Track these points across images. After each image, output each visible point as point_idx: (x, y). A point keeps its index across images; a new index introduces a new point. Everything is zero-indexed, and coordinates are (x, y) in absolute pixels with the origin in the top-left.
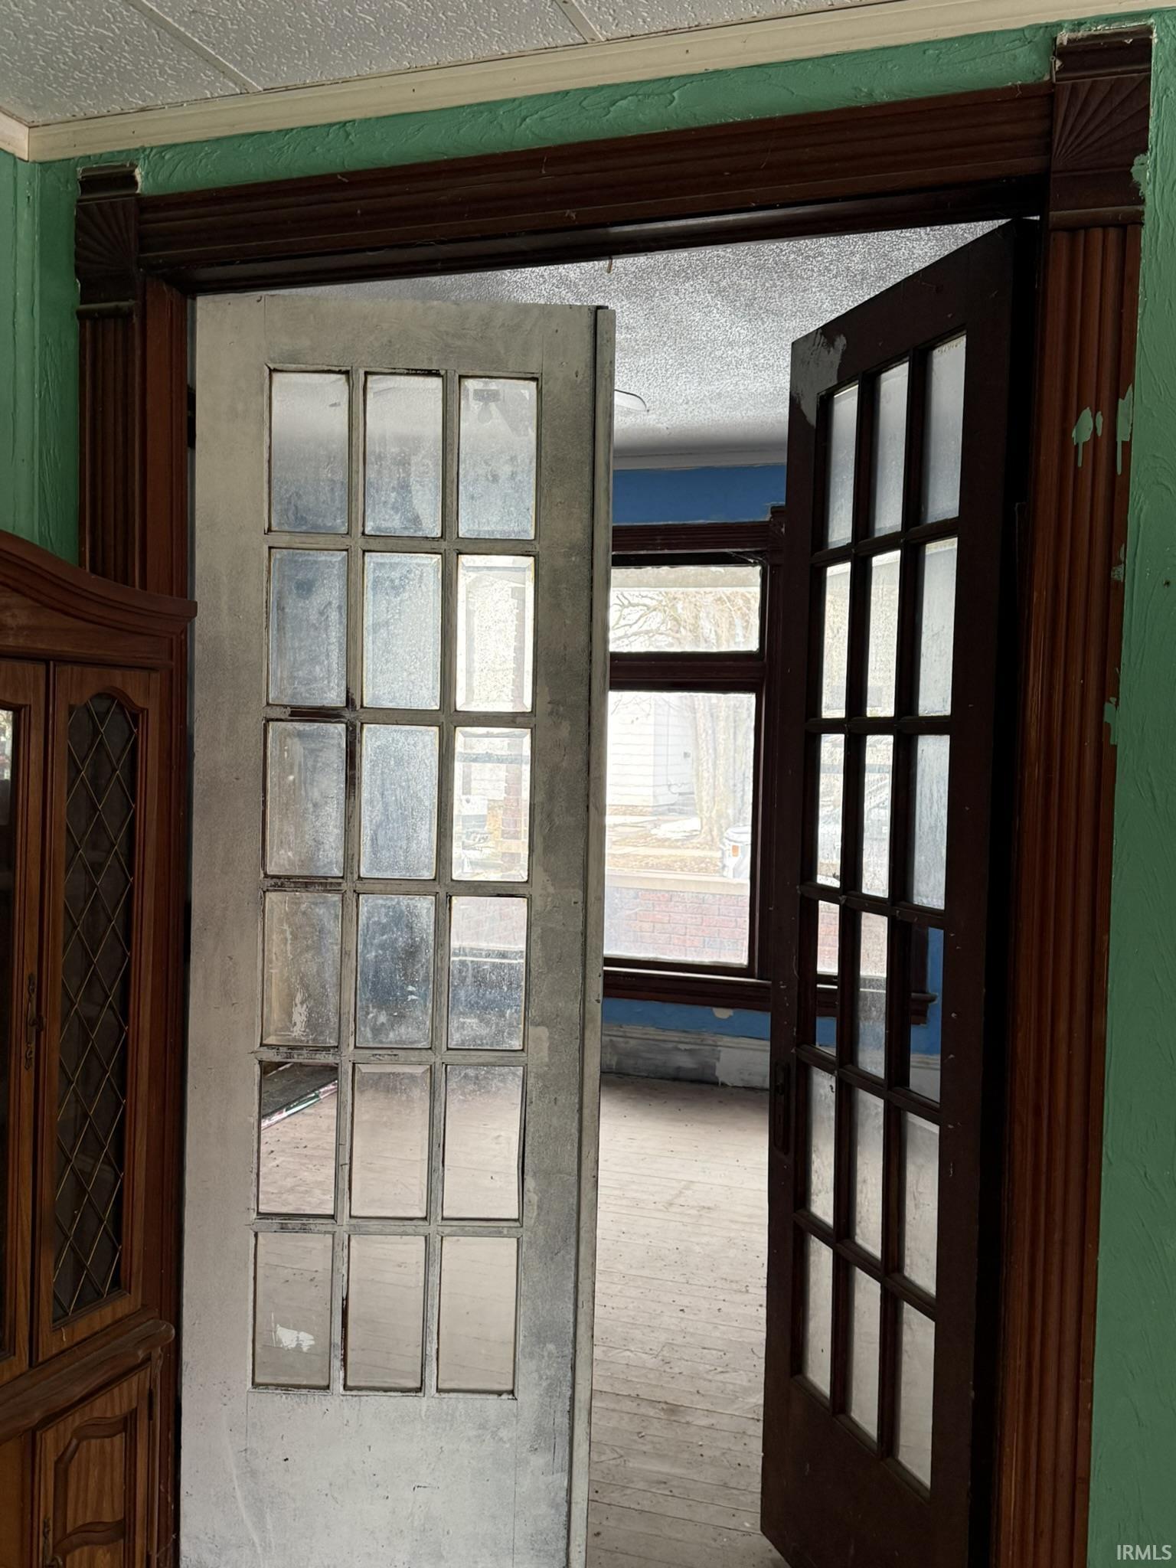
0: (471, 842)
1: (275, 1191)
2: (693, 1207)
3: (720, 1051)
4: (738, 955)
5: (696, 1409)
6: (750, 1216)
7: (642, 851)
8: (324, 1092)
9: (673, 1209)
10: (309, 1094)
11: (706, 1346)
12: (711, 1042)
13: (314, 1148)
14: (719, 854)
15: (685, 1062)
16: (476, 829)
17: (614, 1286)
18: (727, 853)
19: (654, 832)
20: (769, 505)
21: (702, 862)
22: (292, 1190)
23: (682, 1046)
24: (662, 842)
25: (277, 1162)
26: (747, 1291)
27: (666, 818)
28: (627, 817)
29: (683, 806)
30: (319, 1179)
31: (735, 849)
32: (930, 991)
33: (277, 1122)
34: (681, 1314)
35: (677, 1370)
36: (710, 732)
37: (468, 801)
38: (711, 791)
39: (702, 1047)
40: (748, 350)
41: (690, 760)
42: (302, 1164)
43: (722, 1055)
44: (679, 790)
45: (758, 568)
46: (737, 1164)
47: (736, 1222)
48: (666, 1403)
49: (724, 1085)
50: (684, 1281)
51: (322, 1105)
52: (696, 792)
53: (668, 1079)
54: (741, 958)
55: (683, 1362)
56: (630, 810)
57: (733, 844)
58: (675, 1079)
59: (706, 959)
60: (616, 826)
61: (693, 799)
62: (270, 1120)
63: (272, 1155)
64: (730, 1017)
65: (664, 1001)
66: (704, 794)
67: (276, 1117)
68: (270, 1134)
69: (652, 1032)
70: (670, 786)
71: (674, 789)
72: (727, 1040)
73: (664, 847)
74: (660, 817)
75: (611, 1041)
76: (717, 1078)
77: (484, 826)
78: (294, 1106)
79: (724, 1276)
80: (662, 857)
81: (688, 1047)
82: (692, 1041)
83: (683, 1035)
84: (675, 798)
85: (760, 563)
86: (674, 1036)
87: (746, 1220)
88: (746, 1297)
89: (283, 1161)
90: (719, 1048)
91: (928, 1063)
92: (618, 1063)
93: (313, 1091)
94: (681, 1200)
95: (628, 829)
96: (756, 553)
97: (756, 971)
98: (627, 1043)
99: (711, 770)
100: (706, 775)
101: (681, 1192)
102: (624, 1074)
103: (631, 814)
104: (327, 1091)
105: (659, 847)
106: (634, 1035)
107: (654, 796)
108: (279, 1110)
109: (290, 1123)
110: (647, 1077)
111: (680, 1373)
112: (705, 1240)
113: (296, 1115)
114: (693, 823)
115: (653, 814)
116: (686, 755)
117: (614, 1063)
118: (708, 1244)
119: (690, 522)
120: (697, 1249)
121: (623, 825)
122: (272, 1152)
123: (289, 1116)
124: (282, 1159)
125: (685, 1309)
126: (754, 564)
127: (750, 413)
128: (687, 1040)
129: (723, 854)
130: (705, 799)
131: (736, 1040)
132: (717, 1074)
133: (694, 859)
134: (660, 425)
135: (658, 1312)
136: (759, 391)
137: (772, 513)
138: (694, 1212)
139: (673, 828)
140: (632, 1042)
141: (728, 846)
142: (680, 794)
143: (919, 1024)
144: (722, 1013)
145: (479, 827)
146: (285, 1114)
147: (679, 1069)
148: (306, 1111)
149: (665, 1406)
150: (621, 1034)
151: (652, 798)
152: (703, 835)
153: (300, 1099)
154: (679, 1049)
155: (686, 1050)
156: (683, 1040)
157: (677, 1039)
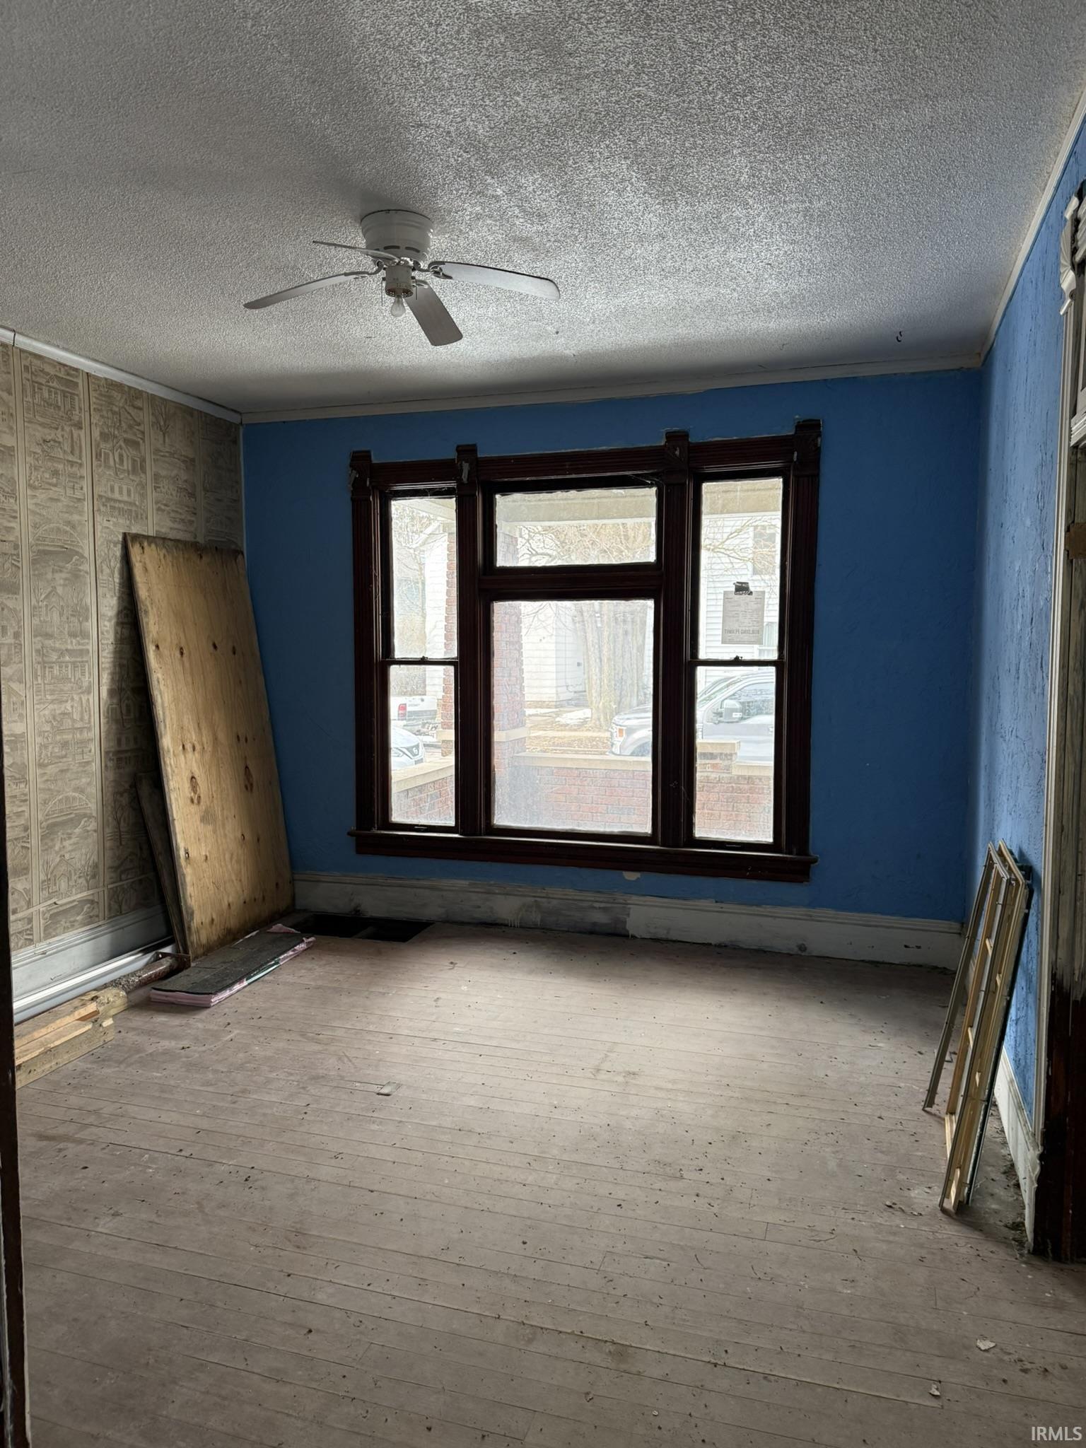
0: (425, 730)
1: (225, 1070)
2: (619, 1073)
3: (630, 908)
4: (644, 826)
5: (647, 1350)
6: (674, 1082)
7: (550, 734)
8: (284, 959)
9: (602, 1076)
10: (268, 962)
11: (648, 1254)
12: (621, 901)
13: (268, 1019)
14: (608, 734)
15: (600, 918)
16: (429, 721)
17: (549, 1175)
18: (615, 734)
19: (557, 719)
20: (664, 431)
21: (593, 741)
22: (241, 1067)
23: (597, 905)
24: (564, 727)
25: (231, 1036)
26: (682, 1176)
27: (565, 709)
28: (539, 709)
29: (579, 701)
30: (269, 1053)
31: (621, 731)
32: (812, 854)
33: (238, 991)
34: (619, 1211)
35: (620, 1292)
36: (597, 646)
37: (422, 700)
38: (598, 689)
39: (616, 905)
40: (657, 247)
41: (582, 667)
42: (255, 1037)
43: (631, 911)
44: (574, 690)
45: (654, 489)
46: (655, 1020)
47: (661, 1089)
48: (613, 1343)
49: (633, 937)
50: (618, 1166)
51: (281, 972)
52: (587, 690)
53: (585, 933)
54: (647, 829)
55: (627, 1278)
56: (539, 704)
57: (618, 727)
58: (591, 933)
59: (616, 829)
60: (530, 715)
61: (586, 696)
62: (231, 990)
63: (228, 1028)
64: (638, 878)
65: (580, 866)
66: (593, 691)
67: (237, 987)
68: (229, 1004)
69: (572, 894)
70: (567, 686)
71: (571, 689)
72: (635, 899)
73: (565, 730)
74: (562, 709)
75: (536, 901)
76: (628, 931)
77: (434, 719)
78: (255, 975)
79: (657, 1158)
80: (565, 737)
81: (602, 905)
82: (605, 900)
83: (599, 895)
84: (572, 695)
85: (657, 485)
86: (589, 896)
87: (670, 1086)
88: (681, 1184)
89: (238, 1034)
90: (629, 906)
91: (811, 916)
92: (541, 921)
93: (273, 959)
94: (606, 1066)
95: (540, 718)
96: (652, 474)
97: (660, 840)
98: (549, 903)
99: (599, 674)
100: (595, 677)
101: (606, 1056)
102: (547, 929)
103: (541, 707)
104: (287, 957)
105: (562, 730)
106: (555, 896)
107: (557, 694)
108: (240, 980)
109: (250, 991)
110: (568, 931)
111: (625, 1296)
112: (634, 1112)
113: (256, 983)
114: (585, 713)
115: (556, 707)
116: (579, 664)
117: (538, 920)
118: (637, 1118)
119: (595, 449)
120: (628, 1124)
121: (536, 715)
122: (229, 1024)
123: (249, 984)
124: (236, 1032)
125: (623, 1204)
126: (650, 486)
127: (652, 335)
128: (601, 900)
129: (612, 735)
130: (594, 695)
131: (642, 898)
132: (627, 927)
133: (587, 738)
134: (567, 352)
135: (595, 1209)
136: (662, 305)
137: (667, 438)
138: (620, 1079)
139: (573, 716)
140: (555, 902)
141: (615, 729)
142: (575, 692)
143: (802, 882)
144: (631, 876)
145: (431, 719)
146: (245, 983)
147: (595, 924)
148: (266, 978)
149: (612, 1348)
150: (544, 895)
151: (555, 695)
152: (593, 721)
153: (260, 968)
154: (595, 908)
155: (600, 908)
156: (597, 899)
157: (593, 899)
